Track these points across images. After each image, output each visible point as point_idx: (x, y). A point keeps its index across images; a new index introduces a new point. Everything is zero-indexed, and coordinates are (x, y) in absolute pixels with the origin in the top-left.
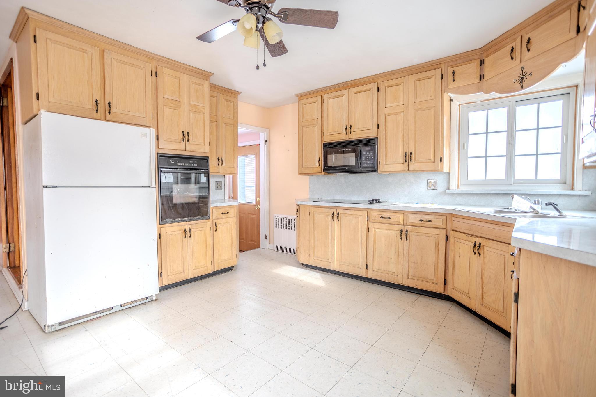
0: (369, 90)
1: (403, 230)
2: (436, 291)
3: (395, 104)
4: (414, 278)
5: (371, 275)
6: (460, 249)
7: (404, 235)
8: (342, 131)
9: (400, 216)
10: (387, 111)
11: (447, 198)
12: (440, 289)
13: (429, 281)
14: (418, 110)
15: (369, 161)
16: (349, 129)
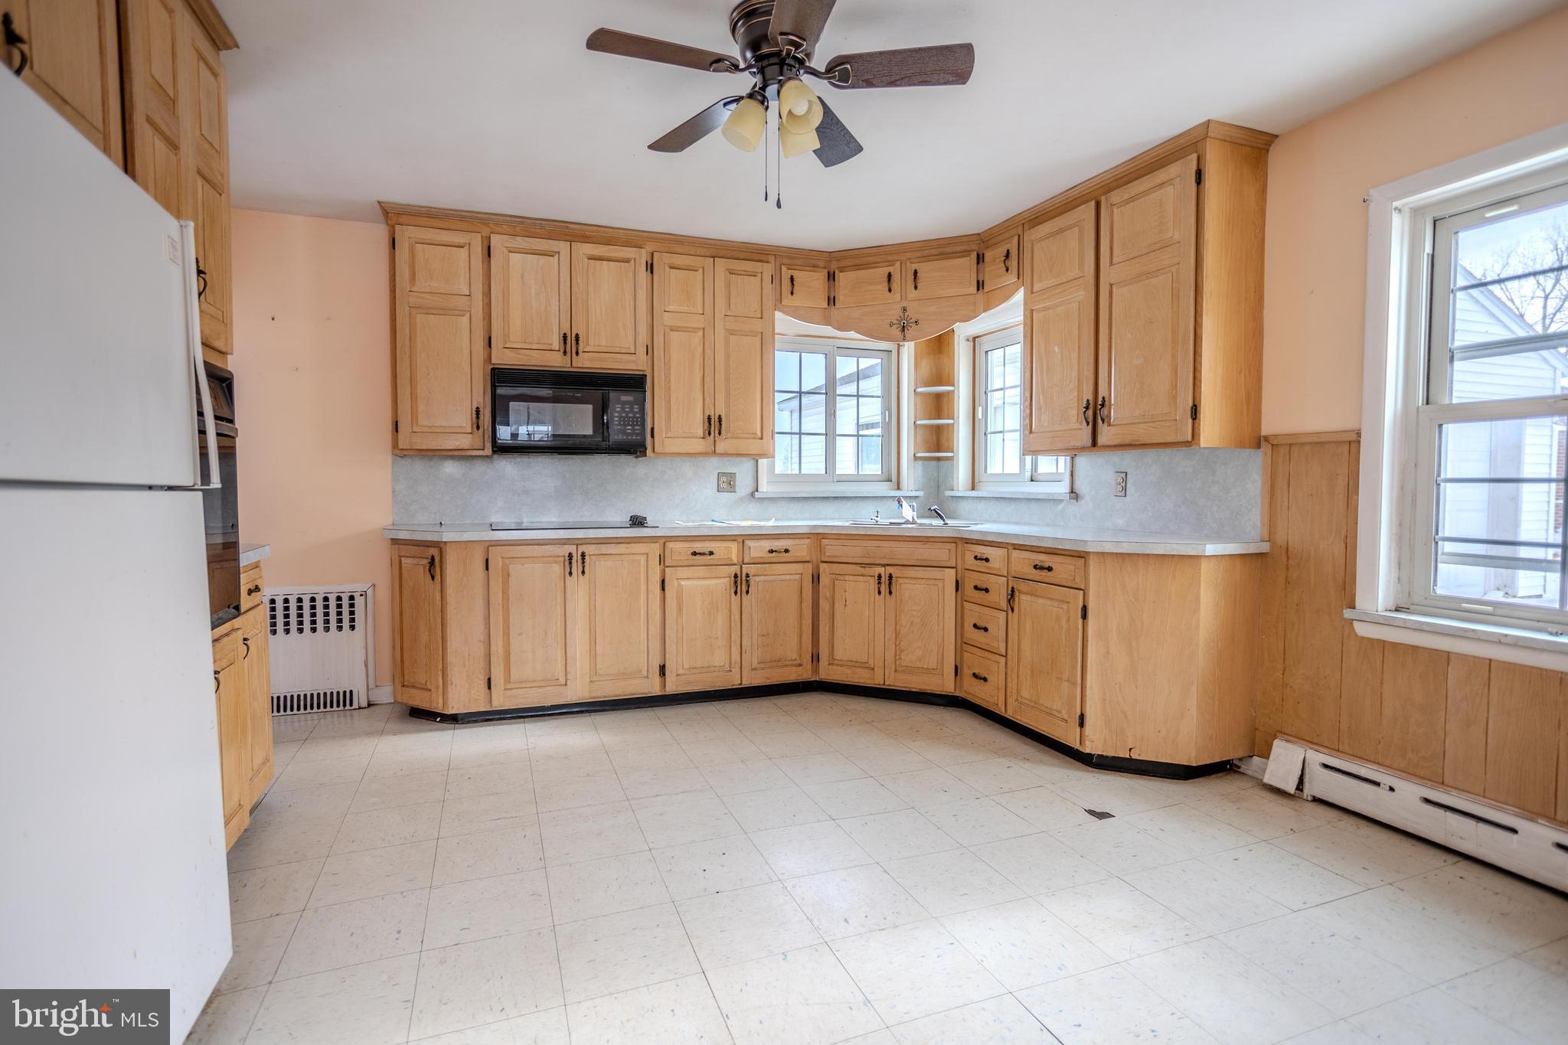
0: (627, 261)
1: (739, 575)
2: (800, 679)
3: (685, 309)
4: (762, 665)
5: (673, 687)
6: (845, 591)
7: (740, 583)
8: (551, 344)
9: (731, 548)
10: (669, 320)
11: (753, 508)
12: (805, 674)
13: (788, 663)
14: (732, 332)
15: (630, 427)
16: (570, 342)
